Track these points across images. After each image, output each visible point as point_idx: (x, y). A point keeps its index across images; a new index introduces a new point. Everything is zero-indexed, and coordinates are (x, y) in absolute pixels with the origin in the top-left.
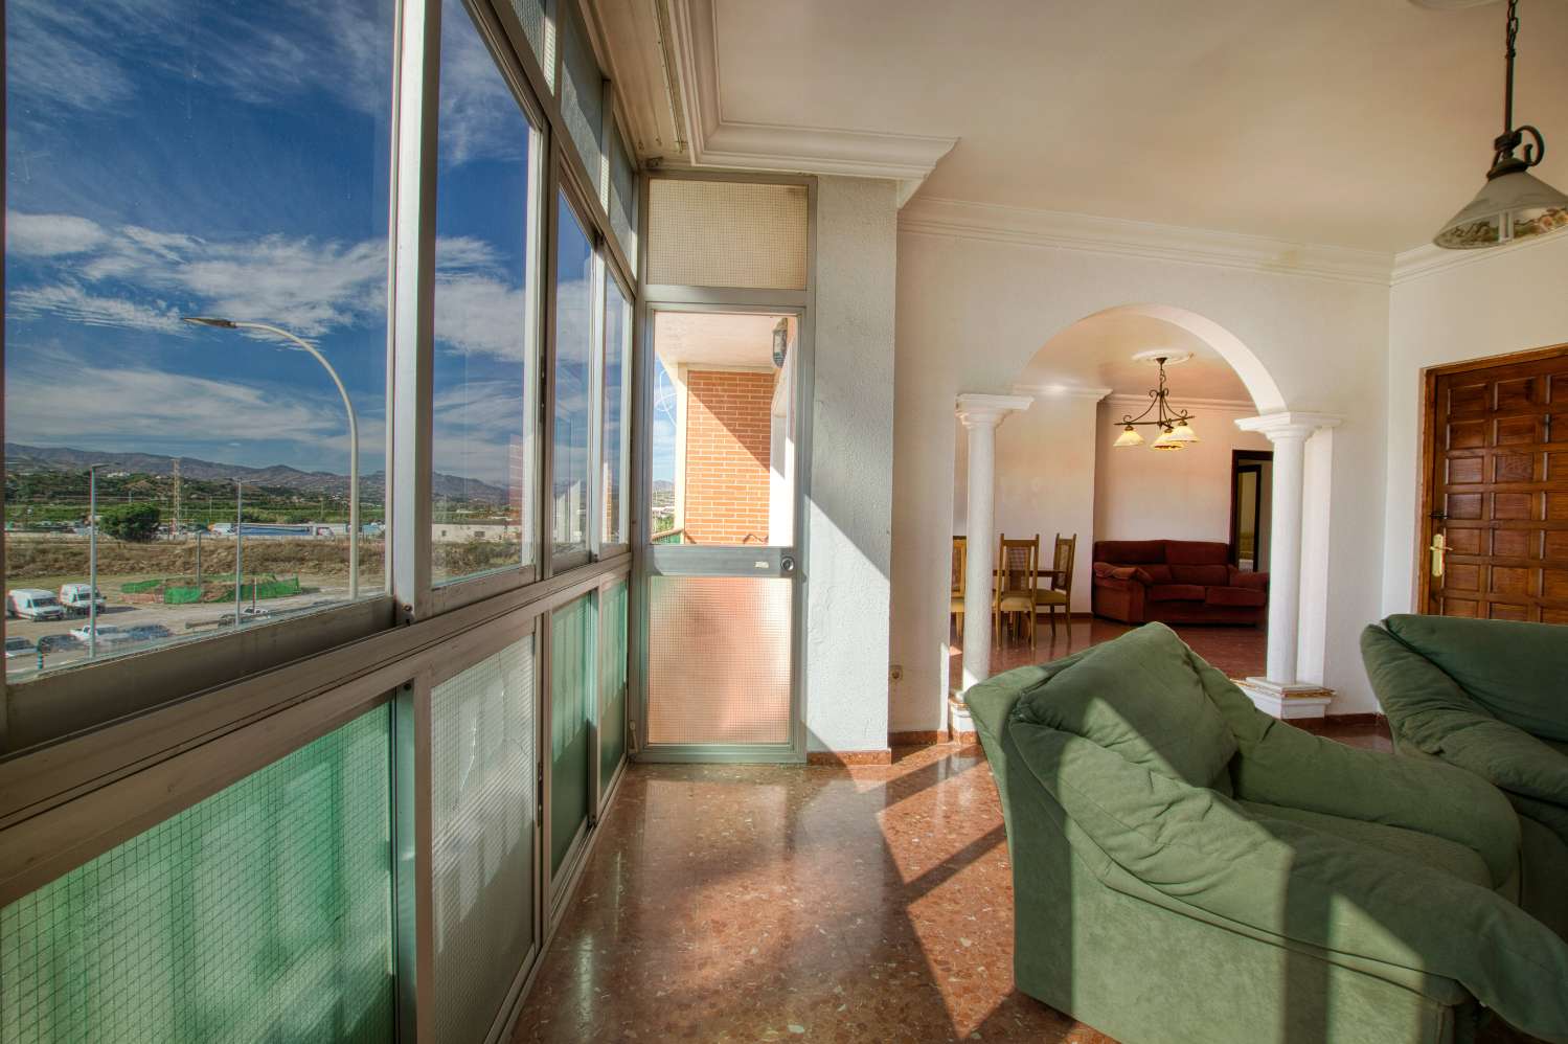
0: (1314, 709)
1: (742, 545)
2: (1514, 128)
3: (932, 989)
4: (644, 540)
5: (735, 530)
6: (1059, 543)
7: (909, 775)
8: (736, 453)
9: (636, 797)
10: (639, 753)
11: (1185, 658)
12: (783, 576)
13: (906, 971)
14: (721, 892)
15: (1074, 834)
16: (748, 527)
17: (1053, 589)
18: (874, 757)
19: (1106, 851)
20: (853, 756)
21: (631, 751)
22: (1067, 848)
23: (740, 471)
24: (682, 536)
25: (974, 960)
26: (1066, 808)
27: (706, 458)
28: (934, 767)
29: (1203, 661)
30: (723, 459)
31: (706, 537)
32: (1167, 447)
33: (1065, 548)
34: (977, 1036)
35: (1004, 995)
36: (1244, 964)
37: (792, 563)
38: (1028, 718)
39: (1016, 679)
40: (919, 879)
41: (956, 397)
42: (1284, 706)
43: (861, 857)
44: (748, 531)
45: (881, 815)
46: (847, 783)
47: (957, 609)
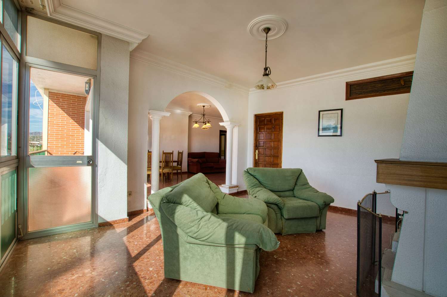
0: (235, 191)
1: (73, 155)
2: (267, 67)
3: (141, 286)
4: (25, 153)
5: (70, 150)
6: (179, 153)
7: (134, 224)
8: (70, 123)
9: (22, 254)
10: (24, 236)
11: (207, 182)
12: (88, 165)
13: (132, 283)
14: (62, 279)
15: (179, 231)
16: (75, 149)
17: (177, 166)
18: (123, 220)
19: (187, 233)
20: (115, 222)
21: (19, 236)
22: (177, 235)
23: (72, 129)
24: (46, 153)
25: (153, 273)
26: (176, 225)
27: (57, 124)
28: (143, 220)
29: (210, 182)
30: (65, 125)
31: (58, 152)
32: (205, 128)
33: (180, 154)
34: (154, 295)
35: (162, 280)
36: (218, 253)
37: (92, 161)
38: (166, 202)
39: (163, 191)
40: (137, 255)
41: (148, 111)
42: (229, 190)
43: (117, 253)
44: (75, 151)
45: (125, 239)
46: (113, 231)
47: (149, 173)
